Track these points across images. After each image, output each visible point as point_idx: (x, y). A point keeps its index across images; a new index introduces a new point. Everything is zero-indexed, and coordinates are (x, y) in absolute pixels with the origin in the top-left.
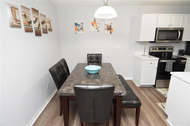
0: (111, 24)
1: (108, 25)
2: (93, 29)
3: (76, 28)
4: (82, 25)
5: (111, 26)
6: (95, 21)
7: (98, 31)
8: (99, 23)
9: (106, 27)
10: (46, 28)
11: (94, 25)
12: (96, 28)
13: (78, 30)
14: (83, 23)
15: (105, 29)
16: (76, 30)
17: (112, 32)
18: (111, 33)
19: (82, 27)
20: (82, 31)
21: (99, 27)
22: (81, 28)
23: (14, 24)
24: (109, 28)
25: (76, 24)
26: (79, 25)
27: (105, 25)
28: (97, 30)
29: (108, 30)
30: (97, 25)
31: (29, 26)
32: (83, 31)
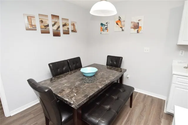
0: (139, 20)
1: (134, 22)
2: (118, 28)
3: (101, 28)
4: (107, 25)
5: (138, 23)
6: (119, 20)
7: (123, 30)
8: (124, 21)
9: (132, 25)
10: (67, 30)
11: (118, 23)
12: (121, 27)
13: (103, 30)
14: (108, 23)
15: (131, 28)
16: (101, 30)
17: (139, 30)
18: (138, 32)
19: (106, 26)
20: (106, 31)
21: (124, 26)
22: (106, 28)
23: (29, 28)
24: (136, 27)
25: (102, 24)
26: (105, 25)
27: (132, 22)
28: (121, 30)
29: (134, 29)
30: (122, 23)
31: (46, 29)
32: (108, 32)
